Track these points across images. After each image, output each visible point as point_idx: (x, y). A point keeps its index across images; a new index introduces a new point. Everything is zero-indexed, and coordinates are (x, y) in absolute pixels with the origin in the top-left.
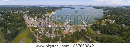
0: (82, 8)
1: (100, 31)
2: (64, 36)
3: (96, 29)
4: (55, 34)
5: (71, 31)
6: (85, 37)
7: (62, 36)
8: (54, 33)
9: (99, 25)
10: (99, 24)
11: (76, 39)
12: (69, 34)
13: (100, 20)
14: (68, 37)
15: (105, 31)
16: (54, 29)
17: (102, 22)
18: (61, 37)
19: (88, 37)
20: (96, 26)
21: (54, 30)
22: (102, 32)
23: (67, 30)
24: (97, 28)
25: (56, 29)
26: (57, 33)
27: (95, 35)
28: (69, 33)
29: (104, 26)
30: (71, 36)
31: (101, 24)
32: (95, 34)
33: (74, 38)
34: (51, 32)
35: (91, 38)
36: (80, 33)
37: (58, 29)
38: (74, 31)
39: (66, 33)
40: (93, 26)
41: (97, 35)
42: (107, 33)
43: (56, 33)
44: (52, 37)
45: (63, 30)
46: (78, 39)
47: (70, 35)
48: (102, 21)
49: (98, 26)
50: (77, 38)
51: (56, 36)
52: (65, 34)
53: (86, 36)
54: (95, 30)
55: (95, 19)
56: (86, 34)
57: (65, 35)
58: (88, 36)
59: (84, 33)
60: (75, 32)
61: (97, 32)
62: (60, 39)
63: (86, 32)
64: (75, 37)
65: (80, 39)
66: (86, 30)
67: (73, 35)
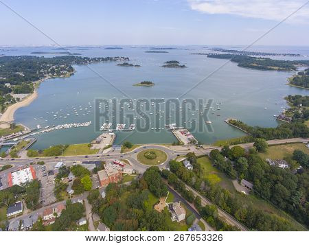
0: (172, 64)
1: (249, 184)
2: (103, 195)
3: (233, 172)
4: (60, 199)
5: (128, 171)
6: (182, 190)
7: (94, 198)
8: (54, 199)
9: (249, 156)
10: (251, 152)
11: (150, 196)
12: (121, 182)
13: (258, 135)
14: (119, 194)
15: (273, 190)
16: (49, 185)
17: (269, 150)
18: (90, 202)
19: (196, 194)
20: (234, 159)
21: (52, 188)
22: (256, 192)
23: (111, 170)
24: (238, 167)
25: (59, 177)
26: (71, 192)
27: (223, 191)
28: (122, 177)
29: (274, 170)
30: (128, 188)
31: (261, 155)
32: (224, 187)
33: (140, 192)
34: (35, 201)
35: (208, 197)
36: (164, 175)
37: (71, 176)
38: (142, 171)
39: (108, 182)
40: (220, 157)
41: (233, 195)
42: (283, 204)
43: (63, 194)
44: (46, 218)
45: (95, 171)
46: (157, 197)
47: (128, 183)
48: (269, 142)
49: (243, 161)
50: (154, 193)
51: (69, 204)
52: (105, 186)
53: (188, 188)
54: (226, 173)
55: (234, 124)
56: (186, 182)
57: (107, 190)
58: (194, 187)
59: (180, 178)
60: (145, 174)
61: (235, 182)
62: (89, 208)
63: (186, 175)
64: (146, 191)
65: (164, 195)
66: (188, 165)
67: (136, 185)
